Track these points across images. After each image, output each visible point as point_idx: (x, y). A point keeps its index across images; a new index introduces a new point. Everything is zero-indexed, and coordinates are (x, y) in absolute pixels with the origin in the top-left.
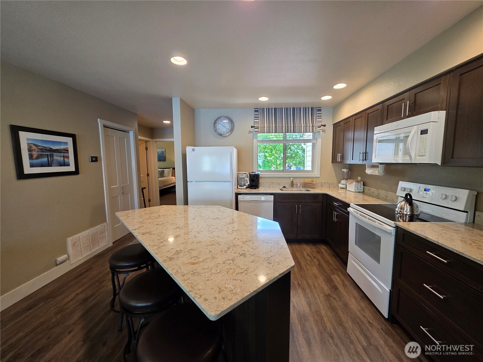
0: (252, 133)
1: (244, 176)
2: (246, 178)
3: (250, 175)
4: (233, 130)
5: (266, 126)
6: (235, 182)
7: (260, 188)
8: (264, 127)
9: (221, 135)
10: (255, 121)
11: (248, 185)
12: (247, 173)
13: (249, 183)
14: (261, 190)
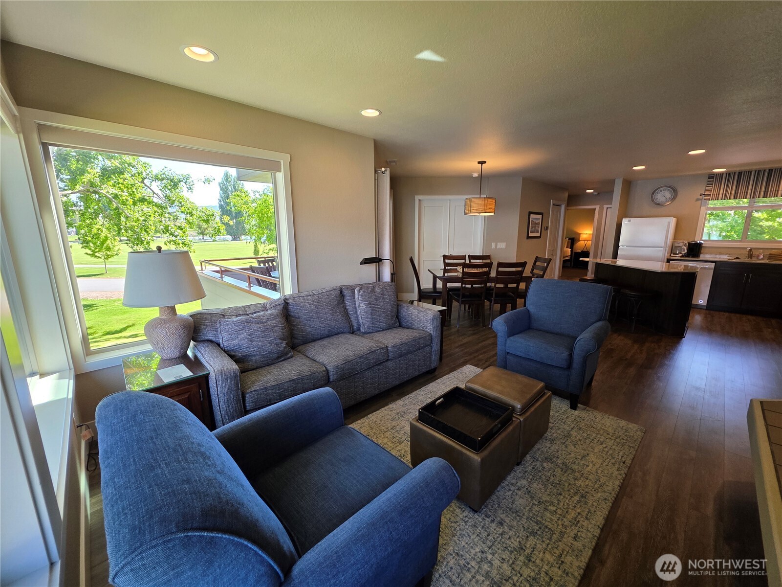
0: (701, 201)
1: (681, 244)
2: (684, 247)
3: (689, 244)
4: (675, 199)
5: (721, 192)
6: (668, 250)
7: (701, 255)
8: (719, 194)
9: (659, 204)
10: (707, 188)
11: (685, 253)
12: (686, 242)
13: (686, 251)
14: (702, 257)
